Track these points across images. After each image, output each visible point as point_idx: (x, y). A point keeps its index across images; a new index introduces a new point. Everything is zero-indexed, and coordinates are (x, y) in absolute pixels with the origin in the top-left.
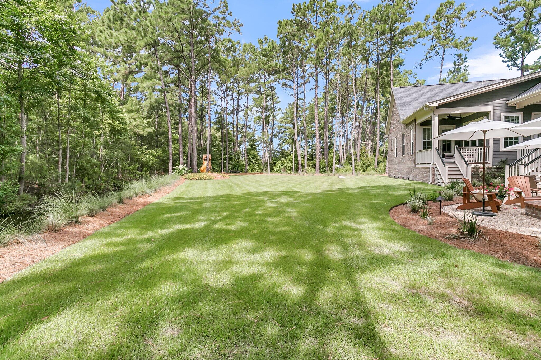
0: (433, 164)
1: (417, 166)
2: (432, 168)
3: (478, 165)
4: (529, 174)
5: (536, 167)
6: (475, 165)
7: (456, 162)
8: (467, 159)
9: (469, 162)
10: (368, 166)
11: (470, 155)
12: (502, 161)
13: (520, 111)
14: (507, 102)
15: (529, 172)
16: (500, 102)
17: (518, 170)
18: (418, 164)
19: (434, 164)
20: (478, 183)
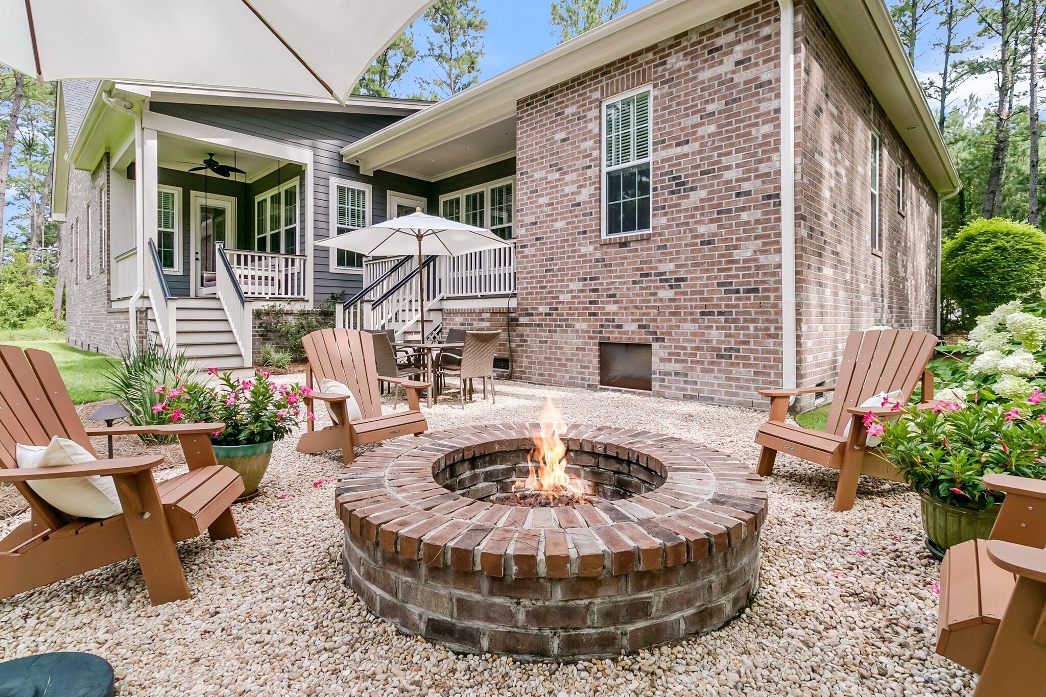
0: (142, 297)
1: (115, 306)
2: (139, 311)
3: (278, 303)
4: (383, 327)
5: (396, 310)
6: (271, 303)
7: (220, 294)
8: (243, 288)
9: (249, 295)
10: (29, 313)
11: (260, 278)
12: (333, 297)
13: (365, 179)
14: (342, 151)
15: (383, 322)
16: (328, 145)
17: (362, 319)
18: (119, 300)
19: (144, 297)
20: (275, 356)
